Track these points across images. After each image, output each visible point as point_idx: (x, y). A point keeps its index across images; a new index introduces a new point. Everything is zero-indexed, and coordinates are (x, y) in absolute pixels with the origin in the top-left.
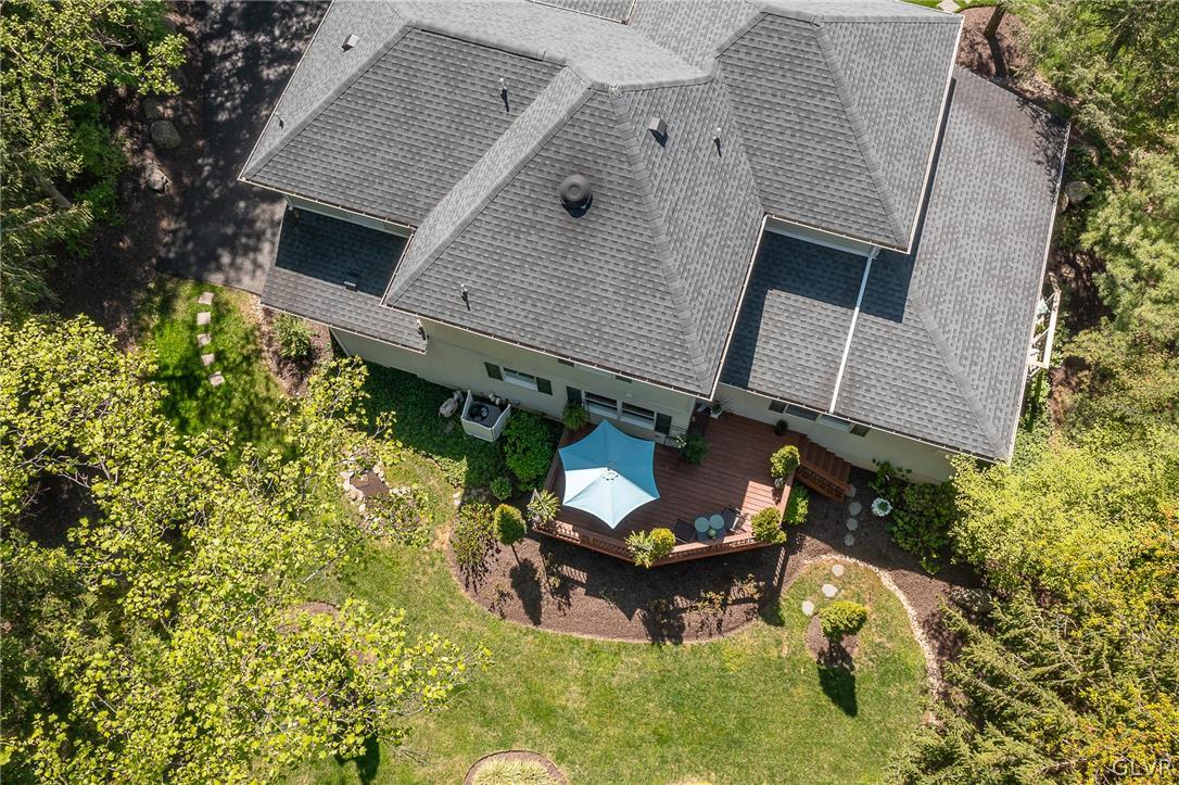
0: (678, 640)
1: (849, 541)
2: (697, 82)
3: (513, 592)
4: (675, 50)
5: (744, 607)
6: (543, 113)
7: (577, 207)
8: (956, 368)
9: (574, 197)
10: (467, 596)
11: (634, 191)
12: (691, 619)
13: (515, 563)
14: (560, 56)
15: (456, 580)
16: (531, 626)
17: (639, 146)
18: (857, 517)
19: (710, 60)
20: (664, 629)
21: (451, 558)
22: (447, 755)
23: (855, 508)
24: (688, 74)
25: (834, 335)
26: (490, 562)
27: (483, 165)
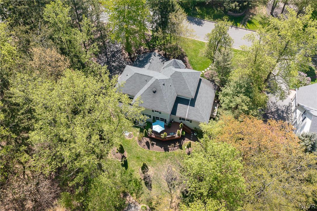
0: (168, 151)
1: (191, 139)
2: (168, 79)
3: (146, 145)
4: (166, 76)
5: (177, 147)
6: (150, 82)
7: (154, 92)
8: (201, 112)
9: (154, 91)
10: (139, 146)
11: (161, 90)
12: (170, 148)
13: (146, 141)
14: (152, 76)
15: (138, 143)
16: (148, 150)
17: (161, 85)
18: (192, 136)
19: (170, 77)
20: (166, 150)
21: (137, 141)
22: (137, 166)
23: (192, 135)
24: (167, 78)
25: (186, 109)
26: (143, 141)
27: (143, 88)
